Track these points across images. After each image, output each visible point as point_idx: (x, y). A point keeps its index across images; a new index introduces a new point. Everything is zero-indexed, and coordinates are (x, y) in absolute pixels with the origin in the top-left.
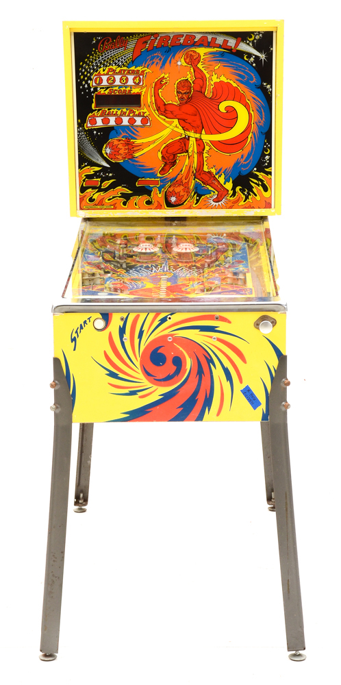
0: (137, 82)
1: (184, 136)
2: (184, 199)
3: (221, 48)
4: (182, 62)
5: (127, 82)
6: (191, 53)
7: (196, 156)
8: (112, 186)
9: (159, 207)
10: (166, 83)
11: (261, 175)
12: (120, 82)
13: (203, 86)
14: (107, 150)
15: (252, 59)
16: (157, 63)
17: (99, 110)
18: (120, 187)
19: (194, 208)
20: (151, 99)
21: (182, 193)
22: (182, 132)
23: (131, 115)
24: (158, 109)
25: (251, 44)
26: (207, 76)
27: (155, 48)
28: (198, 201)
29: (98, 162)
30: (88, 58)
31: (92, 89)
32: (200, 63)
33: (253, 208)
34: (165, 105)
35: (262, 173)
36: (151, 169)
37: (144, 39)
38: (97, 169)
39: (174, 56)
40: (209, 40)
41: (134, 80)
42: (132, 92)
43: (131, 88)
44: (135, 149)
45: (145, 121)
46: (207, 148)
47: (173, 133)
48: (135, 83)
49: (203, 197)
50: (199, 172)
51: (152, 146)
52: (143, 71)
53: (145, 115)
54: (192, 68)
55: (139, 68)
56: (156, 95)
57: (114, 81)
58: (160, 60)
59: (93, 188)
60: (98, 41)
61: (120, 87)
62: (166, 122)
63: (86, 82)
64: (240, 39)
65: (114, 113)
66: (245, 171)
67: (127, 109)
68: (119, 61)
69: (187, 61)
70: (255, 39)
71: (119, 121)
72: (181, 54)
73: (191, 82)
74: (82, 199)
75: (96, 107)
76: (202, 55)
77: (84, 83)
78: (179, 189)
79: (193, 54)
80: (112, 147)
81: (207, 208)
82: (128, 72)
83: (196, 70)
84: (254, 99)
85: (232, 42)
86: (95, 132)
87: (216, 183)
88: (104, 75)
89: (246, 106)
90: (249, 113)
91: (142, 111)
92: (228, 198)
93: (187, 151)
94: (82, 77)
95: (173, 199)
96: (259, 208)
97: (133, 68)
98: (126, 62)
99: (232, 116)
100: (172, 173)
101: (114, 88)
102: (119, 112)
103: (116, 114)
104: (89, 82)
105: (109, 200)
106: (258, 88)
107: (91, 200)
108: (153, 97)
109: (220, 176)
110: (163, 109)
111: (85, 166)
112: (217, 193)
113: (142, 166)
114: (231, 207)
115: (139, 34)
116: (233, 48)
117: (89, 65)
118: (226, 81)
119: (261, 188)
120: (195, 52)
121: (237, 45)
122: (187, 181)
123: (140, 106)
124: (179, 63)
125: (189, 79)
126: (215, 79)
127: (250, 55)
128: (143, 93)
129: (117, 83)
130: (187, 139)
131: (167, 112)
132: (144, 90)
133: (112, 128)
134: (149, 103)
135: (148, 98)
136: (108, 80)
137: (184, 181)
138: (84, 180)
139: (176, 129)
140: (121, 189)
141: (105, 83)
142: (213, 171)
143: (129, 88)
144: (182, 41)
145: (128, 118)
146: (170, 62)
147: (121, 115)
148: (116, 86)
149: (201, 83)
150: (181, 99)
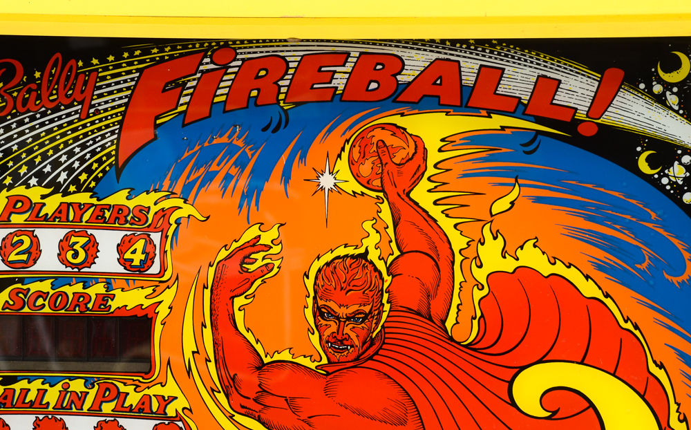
0: (137, 258)
3: (524, 116)
4: (341, 178)
5: (90, 260)
6: (379, 134)
10: (269, 268)
12: (62, 258)
15: (676, 171)
16: (228, 178)
20: (199, 338)
23: (107, 408)
24: (230, 386)
25: (673, 100)
26: (458, 242)
27: (217, 110)
32: (424, 184)
34: (261, 366)
37: (169, 71)
39: (302, 150)
40: (469, 79)
41: (122, 248)
42: (114, 305)
43: (109, 286)
48: (123, 262)
52: (164, 214)
53: (171, 411)
54: (385, 207)
55: (145, 200)
56: (221, 319)
57: (34, 252)
58: (241, 164)
61: (58, 279)
64: (616, 73)
65: (31, 396)
67: (89, 383)
68: (56, 164)
69: (366, 169)
72: (336, 138)
73: (381, 266)
76: (432, 145)
79: (390, 140)
82: (100, 219)
83: (407, 213)
85: (577, 90)
89: (649, 391)
91: (157, 390)
97: (119, 198)
98: (89, 170)
101: (34, 287)
102: (52, 396)
103: (38, 405)
108: (208, 332)
115: (147, 44)
116: (581, 115)
118: (545, 269)
120: (398, 131)
121: (601, 101)
123: (148, 372)
124: (327, 181)
125: (373, 256)
126: (492, 258)
127: (665, 151)
128: (163, 311)
129: (49, 261)
131: (268, 400)
132: (168, 296)
134: (188, 355)
143: (99, 289)
144: (340, 82)
145: (94, 421)
146: (286, 176)
147: (60, 407)
148: (41, 277)
149: (428, 275)
150: (335, 343)
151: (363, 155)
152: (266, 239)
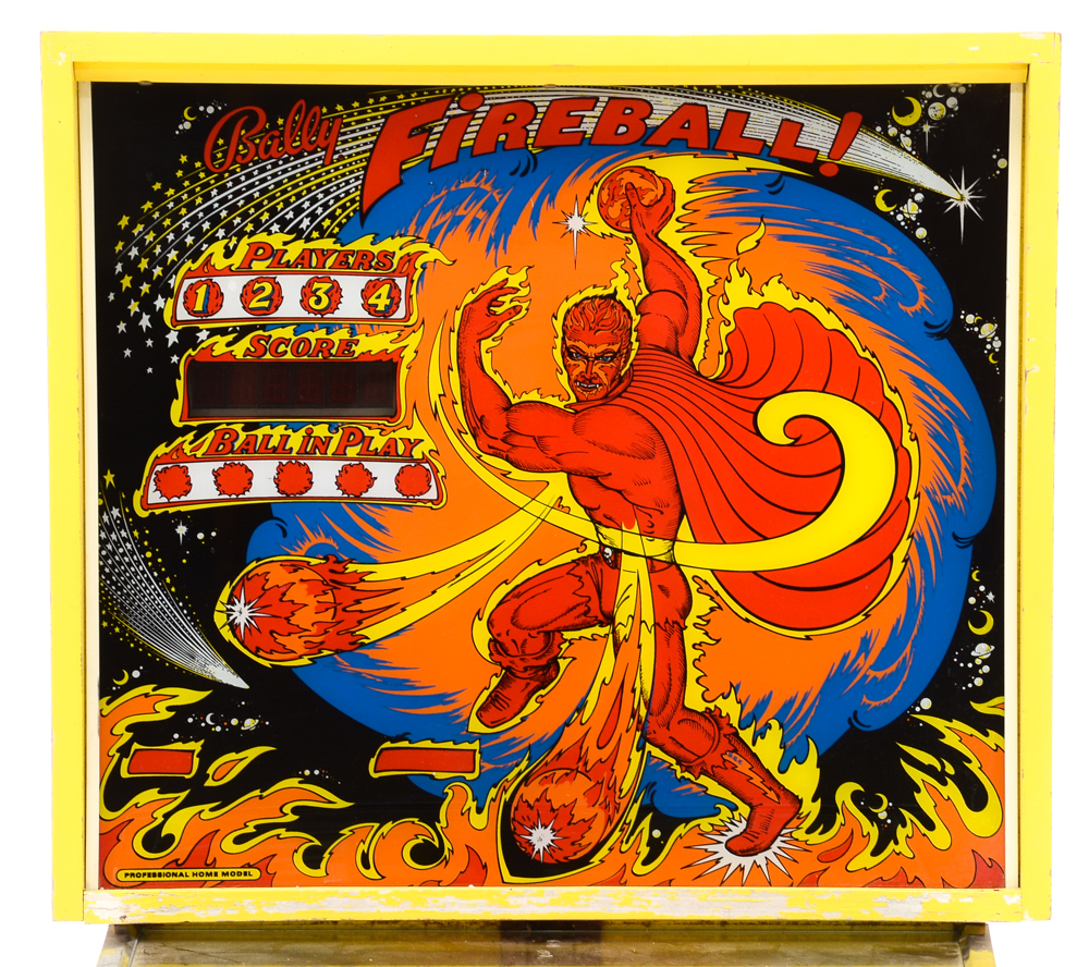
0: (382, 303)
3: (770, 158)
4: (589, 219)
5: (333, 307)
6: (628, 177)
8: (258, 776)
9: (475, 874)
10: (516, 310)
11: (952, 730)
12: (304, 304)
13: (686, 325)
14: (234, 613)
15: (911, 209)
16: (475, 223)
17: (202, 430)
18: (293, 781)
19: (642, 879)
20: (445, 382)
21: (582, 813)
22: (586, 529)
23: (352, 452)
24: (477, 426)
25: (906, 142)
26: (705, 280)
27: (464, 156)
28: (657, 845)
29: (194, 667)
30: (158, 198)
31: (172, 338)
32: (673, 225)
34: (508, 407)
35: (956, 724)
36: (441, 699)
37: (416, 117)
38: (189, 696)
39: (551, 193)
40: (716, 122)
41: (365, 294)
42: (358, 350)
43: (353, 331)
44: (366, 605)
45: (413, 480)
46: (699, 603)
47: (545, 535)
48: (367, 307)
49: (681, 829)
50: (665, 713)
51: (445, 594)
52: (410, 259)
53: (417, 454)
54: (634, 248)
55: (389, 245)
56: (468, 362)
57: (276, 299)
58: (489, 208)
59: (170, 784)
60: (203, 124)
61: (300, 326)
62: (515, 484)
63: (147, 306)
64: (855, 117)
65: (274, 442)
66: (877, 710)
67: (333, 428)
68: (298, 211)
69: (614, 212)
70: (925, 117)
71: (294, 479)
72: (585, 181)
73: (630, 306)
74: (110, 838)
75: (188, 416)
76: (680, 186)
77: (133, 307)
78: (568, 790)
79: (639, 182)
80: (261, 595)
81: (699, 879)
82: (343, 264)
84: (920, 384)
85: (817, 134)
86: (181, 530)
87: (744, 767)
88: (228, 271)
89: (884, 416)
90: (898, 449)
91: (403, 433)
92: (799, 835)
94: (126, 282)
95: (541, 838)
96: (946, 883)
97: (363, 244)
98: (332, 216)
100: (537, 713)
101: (276, 334)
102: (296, 441)
103: (281, 450)
104: (159, 303)
105: (240, 839)
106: (940, 336)
107: (157, 840)
108: (454, 375)
109: (760, 734)
110: (497, 425)
111: (133, 684)
112: (746, 809)
113: (400, 684)
114: (811, 880)
115: (392, 91)
116: (823, 156)
117: (159, 229)
118: (790, 304)
119: (952, 790)
120: (647, 173)
121: (841, 144)
122: (604, 755)
123: (394, 415)
124: (575, 224)
125: (622, 296)
127: (900, 190)
128: (408, 355)
129: (291, 307)
131: (516, 440)
132: (413, 341)
134: (434, 398)
136: (247, 293)
137: (593, 754)
138: (124, 750)
139: (556, 517)
140: (297, 791)
141: (232, 309)
142: (730, 708)
143: (343, 334)
144: (588, 126)
145: (339, 465)
146: (535, 218)
147: (303, 452)
148: (283, 323)
149: (676, 314)
150: (583, 382)
151: (612, 198)
152: (513, 282)
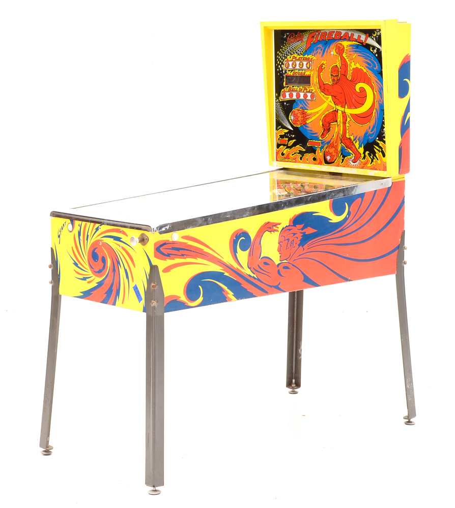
0: (308, 66)
1: (335, 109)
2: (335, 158)
3: (357, 42)
4: (333, 52)
5: (302, 67)
7: (342, 125)
8: (294, 145)
9: (320, 163)
10: (325, 68)
11: (381, 143)
12: (299, 66)
13: (346, 71)
14: (291, 117)
15: (375, 51)
16: (320, 52)
17: (288, 87)
18: (298, 146)
19: (341, 166)
21: (333, 154)
22: (334, 105)
23: (305, 91)
24: (320, 87)
25: (374, 39)
26: (349, 63)
27: (318, 41)
28: (343, 160)
29: (287, 126)
30: (282, 48)
31: (284, 71)
33: (376, 169)
34: (324, 84)
35: (381, 142)
36: (316, 133)
37: (312, 35)
38: (286, 131)
39: (329, 47)
40: (349, 35)
41: (306, 65)
42: (305, 74)
44: (307, 117)
45: (312, 96)
46: (348, 119)
47: (329, 106)
48: (307, 67)
49: (346, 158)
50: (344, 139)
51: (317, 116)
52: (312, 59)
53: (313, 92)
55: (309, 56)
56: (319, 76)
57: (296, 65)
58: (321, 50)
59: (284, 145)
60: (287, 36)
61: (299, 70)
62: (325, 97)
63: (281, 67)
64: (368, 35)
66: (371, 139)
67: (303, 87)
68: (298, 51)
69: (337, 51)
70: (377, 35)
71: (298, 96)
74: (277, 153)
75: (286, 84)
76: (345, 47)
77: (279, 66)
78: (332, 150)
79: (340, 46)
80: (295, 115)
81: (348, 166)
82: (303, 60)
83: (343, 59)
84: (377, 82)
85: (363, 37)
86: (285, 103)
87: (354, 148)
88: (290, 61)
89: (372, 87)
90: (374, 93)
91: (311, 88)
92: (361, 160)
93: (337, 121)
94: (278, 62)
95: (328, 158)
96: (380, 170)
97: (306, 56)
98: (302, 52)
99: (363, 95)
100: (328, 137)
101: (296, 71)
102: (298, 90)
103: (296, 91)
104: (282, 66)
105: (292, 155)
106: (379, 74)
107: (283, 154)
109: (356, 142)
110: (323, 88)
111: (280, 128)
112: (354, 155)
113: (311, 131)
114: (362, 168)
115: (310, 30)
116: (363, 42)
117: (282, 54)
118: (360, 67)
119: (381, 154)
120: (341, 44)
122: (336, 144)
123: (310, 86)
124: (332, 53)
126: (353, 66)
127: (374, 48)
128: (312, 75)
129: (297, 67)
130: (336, 111)
131: (325, 90)
132: (312, 73)
133: (294, 101)
134: (315, 82)
135: (314, 80)
136: (293, 64)
137: (335, 144)
138: (279, 139)
139: (330, 103)
140: (299, 148)
141: (291, 67)
142: (352, 137)
143: (304, 71)
144: (334, 36)
145: (303, 93)
146: (327, 52)
148: (297, 69)
149: (345, 69)
150: (333, 80)
